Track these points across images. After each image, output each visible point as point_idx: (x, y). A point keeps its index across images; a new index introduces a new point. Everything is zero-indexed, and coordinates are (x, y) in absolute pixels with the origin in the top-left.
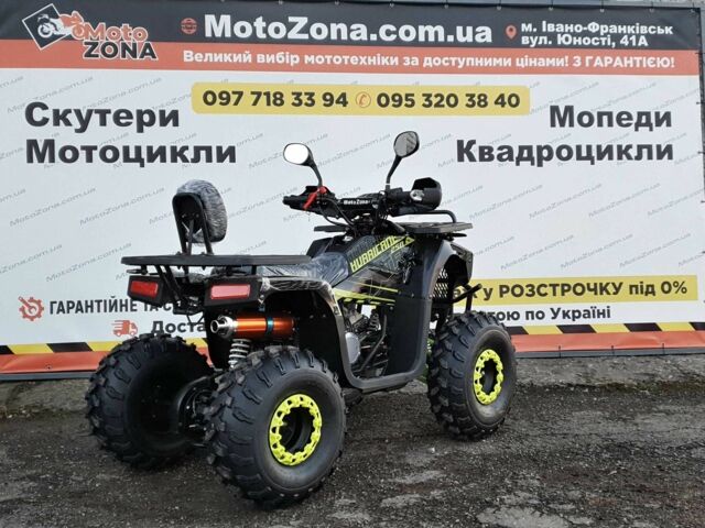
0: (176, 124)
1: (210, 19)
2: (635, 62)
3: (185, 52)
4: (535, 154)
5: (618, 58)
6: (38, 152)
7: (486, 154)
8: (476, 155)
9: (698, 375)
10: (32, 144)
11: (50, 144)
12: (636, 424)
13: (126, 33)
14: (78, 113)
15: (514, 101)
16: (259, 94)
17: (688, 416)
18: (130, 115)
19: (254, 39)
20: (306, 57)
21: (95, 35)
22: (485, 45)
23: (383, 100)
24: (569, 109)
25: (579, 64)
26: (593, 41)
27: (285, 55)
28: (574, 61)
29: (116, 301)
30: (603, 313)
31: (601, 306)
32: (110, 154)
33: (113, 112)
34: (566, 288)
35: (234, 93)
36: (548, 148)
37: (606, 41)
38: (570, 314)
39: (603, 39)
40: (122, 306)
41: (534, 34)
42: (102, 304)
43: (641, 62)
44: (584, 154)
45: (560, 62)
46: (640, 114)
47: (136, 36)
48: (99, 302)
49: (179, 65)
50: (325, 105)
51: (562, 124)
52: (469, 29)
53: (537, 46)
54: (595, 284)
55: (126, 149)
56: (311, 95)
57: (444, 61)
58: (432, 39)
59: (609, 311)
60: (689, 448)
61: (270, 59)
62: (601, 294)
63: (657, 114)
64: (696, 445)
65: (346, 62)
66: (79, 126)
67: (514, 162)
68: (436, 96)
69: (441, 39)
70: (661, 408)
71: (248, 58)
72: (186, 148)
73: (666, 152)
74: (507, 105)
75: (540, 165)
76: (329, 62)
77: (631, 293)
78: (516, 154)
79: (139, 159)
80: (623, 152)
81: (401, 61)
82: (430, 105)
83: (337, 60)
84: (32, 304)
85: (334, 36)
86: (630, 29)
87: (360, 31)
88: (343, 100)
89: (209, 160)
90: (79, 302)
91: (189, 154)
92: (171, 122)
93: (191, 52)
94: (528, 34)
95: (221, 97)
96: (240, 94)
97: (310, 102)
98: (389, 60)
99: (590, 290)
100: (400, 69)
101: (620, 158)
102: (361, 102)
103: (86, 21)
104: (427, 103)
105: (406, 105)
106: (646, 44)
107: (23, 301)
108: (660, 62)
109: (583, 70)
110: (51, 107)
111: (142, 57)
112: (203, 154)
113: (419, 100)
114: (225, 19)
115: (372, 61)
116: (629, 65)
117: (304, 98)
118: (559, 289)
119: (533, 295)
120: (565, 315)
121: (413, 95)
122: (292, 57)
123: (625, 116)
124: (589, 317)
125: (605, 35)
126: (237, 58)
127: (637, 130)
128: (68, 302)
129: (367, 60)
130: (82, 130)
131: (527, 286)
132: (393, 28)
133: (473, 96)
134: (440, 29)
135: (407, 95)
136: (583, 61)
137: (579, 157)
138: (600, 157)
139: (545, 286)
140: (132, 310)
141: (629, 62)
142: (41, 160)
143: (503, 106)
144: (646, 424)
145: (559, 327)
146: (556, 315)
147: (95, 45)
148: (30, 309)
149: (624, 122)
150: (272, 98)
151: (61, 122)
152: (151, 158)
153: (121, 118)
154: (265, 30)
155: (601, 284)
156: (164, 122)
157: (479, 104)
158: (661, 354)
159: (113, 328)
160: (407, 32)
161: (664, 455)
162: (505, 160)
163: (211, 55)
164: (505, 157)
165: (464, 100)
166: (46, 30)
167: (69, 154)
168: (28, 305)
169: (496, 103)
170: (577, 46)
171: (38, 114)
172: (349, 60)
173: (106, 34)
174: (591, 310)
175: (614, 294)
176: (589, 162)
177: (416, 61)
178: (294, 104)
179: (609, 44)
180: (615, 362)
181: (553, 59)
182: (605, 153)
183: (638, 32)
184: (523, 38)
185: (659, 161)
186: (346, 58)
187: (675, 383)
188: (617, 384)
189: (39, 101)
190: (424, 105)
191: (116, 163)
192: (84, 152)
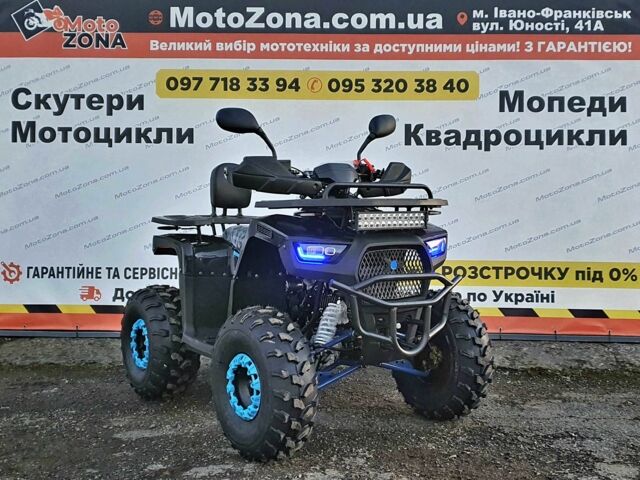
0: (141, 108)
1: (175, 11)
2: (589, 47)
3: (152, 42)
4: (482, 139)
5: (572, 44)
6: (22, 132)
7: (433, 138)
8: (424, 140)
9: (631, 365)
10: (16, 125)
11: (31, 125)
12: (522, 410)
13: (100, 26)
14: (56, 97)
15: (463, 85)
16: (217, 80)
17: (585, 405)
18: (101, 100)
19: (214, 29)
20: (262, 44)
21: (73, 27)
22: (436, 31)
23: (334, 85)
24: (519, 94)
25: (531, 49)
26: (546, 27)
27: (242, 43)
28: (526, 47)
29: (83, 269)
30: (547, 298)
31: (545, 291)
32: (83, 135)
33: (86, 97)
34: (510, 271)
35: (194, 79)
36: (497, 133)
37: (560, 27)
38: (513, 297)
39: (557, 25)
40: (88, 273)
41: (484, 21)
42: (71, 271)
43: (596, 47)
44: (533, 139)
45: (511, 48)
46: (593, 100)
47: (108, 27)
48: (69, 268)
49: (144, 53)
50: (278, 90)
51: (511, 109)
52: (420, 17)
53: (488, 32)
54: (540, 269)
55: (97, 130)
56: (267, 80)
57: (394, 48)
58: (383, 26)
59: (553, 296)
60: (556, 437)
61: (229, 47)
62: (546, 278)
64: (565, 435)
65: (299, 50)
66: (57, 110)
67: (461, 147)
68: (386, 81)
69: (392, 26)
70: (565, 395)
71: (208, 46)
72: (149, 130)
73: (620, 137)
74: (456, 91)
75: (487, 149)
76: (283, 49)
77: (577, 278)
78: (463, 138)
79: (108, 140)
80: (574, 137)
81: (353, 48)
82: (379, 90)
83: (291, 47)
84: (12, 269)
85: (289, 25)
86: (586, 14)
87: (314, 20)
88: (295, 85)
90: (52, 268)
91: (152, 136)
92: (137, 106)
93: (157, 42)
94: (479, 20)
95: (183, 84)
96: (200, 80)
97: (264, 87)
98: (341, 47)
99: (534, 274)
100: (351, 56)
101: (570, 143)
102: (312, 87)
103: (65, 14)
104: (376, 88)
105: (356, 90)
106: (602, 29)
107: (4, 265)
108: (616, 47)
109: (535, 55)
110: (34, 92)
111: (113, 46)
112: (164, 135)
113: (369, 85)
114: (189, 10)
115: (324, 48)
116: (583, 50)
117: (259, 84)
118: (502, 272)
119: (476, 277)
121: (363, 80)
122: (249, 45)
123: (577, 101)
124: (532, 301)
125: (559, 20)
126: (199, 46)
127: (589, 115)
128: (43, 268)
129: (319, 47)
130: (59, 113)
131: (470, 268)
132: (345, 16)
133: (422, 81)
134: (392, 17)
135: (357, 81)
136: (535, 46)
137: (528, 142)
138: (550, 141)
139: (488, 269)
140: (97, 277)
141: (583, 47)
142: (24, 140)
143: (452, 91)
144: (532, 410)
145: (501, 309)
146: (498, 298)
147: (73, 36)
148: (10, 272)
149: (576, 107)
150: (229, 84)
151: (42, 106)
152: (119, 139)
153: (93, 102)
154: (225, 20)
155: (546, 269)
156: (131, 106)
157: (428, 89)
158: (607, 341)
159: (80, 292)
160: (360, 20)
161: (523, 443)
162: (452, 144)
163: (174, 44)
164: (452, 141)
165: (412, 85)
166: (31, 23)
167: (47, 135)
168: (8, 269)
169: (445, 88)
170: (529, 32)
171: (22, 99)
172: (302, 47)
173: (82, 26)
174: (534, 294)
175: (559, 279)
176: (538, 146)
177: (367, 48)
178: (249, 89)
179: (563, 29)
180: (553, 346)
181: (504, 45)
182: (555, 137)
183: (593, 17)
184: (474, 24)
185: (612, 146)
186: (299, 45)
187: (603, 371)
188: (540, 368)
189: (23, 86)
190: (374, 90)
191: (88, 143)
192: (61, 132)
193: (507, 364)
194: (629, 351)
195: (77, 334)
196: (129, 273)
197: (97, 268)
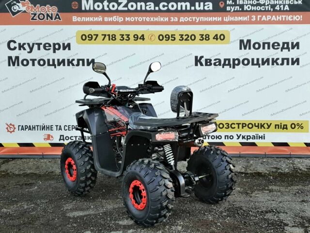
0: (69, 49)
1: (84, 2)
2: (282, 18)
3: (73, 17)
4: (231, 63)
5: (274, 16)
6: (13, 61)
7: (208, 62)
8: (204, 63)
9: (300, 170)
10: (10, 58)
11: (17, 58)
12: (251, 197)
13: (48, 9)
14: (29, 44)
15: (222, 37)
16: (105, 35)
17: (279, 193)
18: (50, 46)
19: (103, 11)
20: (126, 18)
21: (35, 10)
22: (209, 11)
23: (161, 38)
24: (249, 41)
25: (255, 19)
26: (262, 8)
27: (117, 18)
28: (252, 18)
29: (44, 126)
30: (262, 137)
31: (261, 134)
32: (42, 63)
33: (43, 44)
34: (244, 125)
35: (94, 35)
36: (238, 60)
37: (268, 8)
38: (246, 137)
39: (267, 7)
40: (47, 128)
41: (232, 5)
42: (39, 127)
43: (285, 18)
44: (255, 62)
45: (245, 19)
46: (284, 43)
47: (52, 10)
48: (38, 126)
49: (71, 23)
50: (134, 40)
51: (245, 48)
52: (202, 4)
53: (234, 11)
54: (258, 124)
55: (49, 60)
56: (129, 35)
57: (189, 19)
58: (184, 8)
59: (264, 136)
60: (267, 212)
61: (110, 19)
62: (261, 128)
63: (292, 43)
64: (271, 211)
65: (144, 20)
67: (222, 66)
68: (186, 35)
69: (188, 8)
70: (270, 187)
71: (100, 19)
72: (74, 60)
73: (296, 61)
74: (219, 39)
75: (234, 67)
76: (136, 20)
77: (276, 128)
78: (222, 62)
79: (54, 65)
80: (275, 61)
81: (170, 19)
83: (140, 19)
84: (11, 126)
85: (139, 8)
86: (281, 2)
87: (151, 6)
89: (83, 65)
90: (30, 126)
91: (75, 62)
92: (67, 48)
93: (76, 17)
94: (230, 5)
95: (89, 37)
96: (97, 35)
97: (128, 39)
98: (164, 19)
99: (256, 126)
100: (169, 23)
101: (273, 64)
102: (151, 39)
103: (31, 4)
104: (181, 39)
105: (172, 40)
106: (288, 9)
107: (7, 125)
108: (295, 18)
109: (256, 22)
110: (18, 42)
111: (55, 19)
112: (81, 62)
113: (178, 37)
114: (91, 2)
115: (156, 19)
116: (279, 19)
117: (125, 37)
118: (241, 126)
119: (228, 128)
120: (243, 137)
121: (175, 35)
122: (120, 18)
123: (276, 44)
124: (255, 139)
125: (268, 5)
126: (96, 19)
127: (282, 51)
128: (25, 126)
129: (154, 19)
130: (31, 52)
131: (226, 124)
132: (166, 4)
133: (203, 35)
134: (188, 4)
135: (172, 35)
136: (256, 18)
137: (253, 64)
138: (263, 64)
139: (234, 124)
140: (51, 130)
141: (279, 18)
142: (14, 65)
143: (217, 40)
144: (255, 197)
145: (240, 143)
146: (239, 137)
147: (35, 14)
148: (10, 128)
149: (276, 47)
150: (111, 37)
151: (22, 48)
152: (59, 64)
153: (46, 46)
154: (108, 6)
155: (261, 124)
156: (64, 48)
157: (206, 39)
158: (289, 157)
159: (44, 137)
160: (172, 6)
163: (84, 18)
164: (217, 64)
165: (198, 37)
166: (15, 8)
167: (25, 63)
168: (9, 126)
169: (214, 38)
170: (254, 11)
171: (12, 45)
172: (145, 19)
173: (40, 10)
174: (256, 136)
175: (267, 128)
176: (258, 66)
177: (176, 19)
178: (120, 40)
179: (270, 9)
180: (264, 160)
181: (242, 17)
182: (266, 62)
183: (284, 3)
184: (227, 7)
185: (293, 66)
186: (144, 18)
187: (287, 173)
188: (259, 172)
189: (12, 39)
190: (180, 40)
191: (44, 66)
192: (31, 61)
193: (243, 170)
194: (299, 162)
195: (43, 157)
196: (67, 128)
197: (51, 126)
